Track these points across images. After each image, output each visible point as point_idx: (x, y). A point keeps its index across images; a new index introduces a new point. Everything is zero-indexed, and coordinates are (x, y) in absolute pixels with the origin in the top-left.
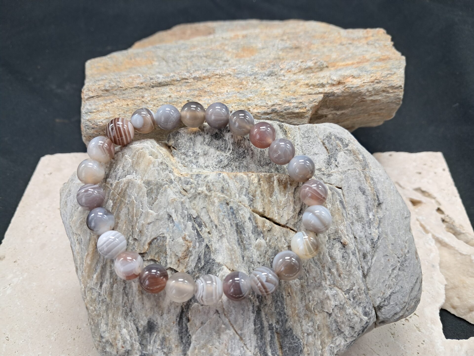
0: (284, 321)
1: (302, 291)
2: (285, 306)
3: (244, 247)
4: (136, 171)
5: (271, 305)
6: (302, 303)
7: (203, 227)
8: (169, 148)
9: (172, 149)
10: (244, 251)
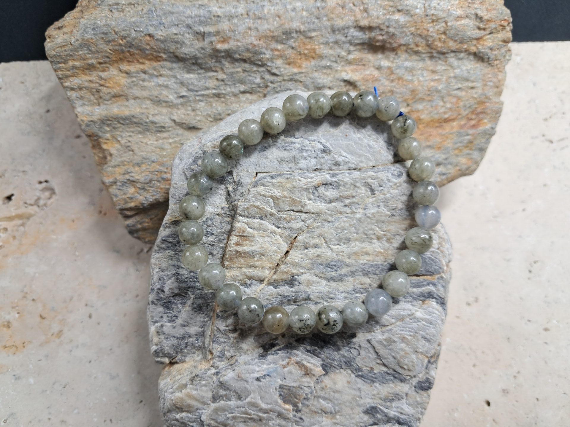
1: (362, 240)
2: (375, 263)
3: (306, 300)
4: (197, 409)
5: (371, 279)
6: (375, 244)
7: (276, 342)
8: (172, 364)
9: (174, 361)
10: (310, 300)
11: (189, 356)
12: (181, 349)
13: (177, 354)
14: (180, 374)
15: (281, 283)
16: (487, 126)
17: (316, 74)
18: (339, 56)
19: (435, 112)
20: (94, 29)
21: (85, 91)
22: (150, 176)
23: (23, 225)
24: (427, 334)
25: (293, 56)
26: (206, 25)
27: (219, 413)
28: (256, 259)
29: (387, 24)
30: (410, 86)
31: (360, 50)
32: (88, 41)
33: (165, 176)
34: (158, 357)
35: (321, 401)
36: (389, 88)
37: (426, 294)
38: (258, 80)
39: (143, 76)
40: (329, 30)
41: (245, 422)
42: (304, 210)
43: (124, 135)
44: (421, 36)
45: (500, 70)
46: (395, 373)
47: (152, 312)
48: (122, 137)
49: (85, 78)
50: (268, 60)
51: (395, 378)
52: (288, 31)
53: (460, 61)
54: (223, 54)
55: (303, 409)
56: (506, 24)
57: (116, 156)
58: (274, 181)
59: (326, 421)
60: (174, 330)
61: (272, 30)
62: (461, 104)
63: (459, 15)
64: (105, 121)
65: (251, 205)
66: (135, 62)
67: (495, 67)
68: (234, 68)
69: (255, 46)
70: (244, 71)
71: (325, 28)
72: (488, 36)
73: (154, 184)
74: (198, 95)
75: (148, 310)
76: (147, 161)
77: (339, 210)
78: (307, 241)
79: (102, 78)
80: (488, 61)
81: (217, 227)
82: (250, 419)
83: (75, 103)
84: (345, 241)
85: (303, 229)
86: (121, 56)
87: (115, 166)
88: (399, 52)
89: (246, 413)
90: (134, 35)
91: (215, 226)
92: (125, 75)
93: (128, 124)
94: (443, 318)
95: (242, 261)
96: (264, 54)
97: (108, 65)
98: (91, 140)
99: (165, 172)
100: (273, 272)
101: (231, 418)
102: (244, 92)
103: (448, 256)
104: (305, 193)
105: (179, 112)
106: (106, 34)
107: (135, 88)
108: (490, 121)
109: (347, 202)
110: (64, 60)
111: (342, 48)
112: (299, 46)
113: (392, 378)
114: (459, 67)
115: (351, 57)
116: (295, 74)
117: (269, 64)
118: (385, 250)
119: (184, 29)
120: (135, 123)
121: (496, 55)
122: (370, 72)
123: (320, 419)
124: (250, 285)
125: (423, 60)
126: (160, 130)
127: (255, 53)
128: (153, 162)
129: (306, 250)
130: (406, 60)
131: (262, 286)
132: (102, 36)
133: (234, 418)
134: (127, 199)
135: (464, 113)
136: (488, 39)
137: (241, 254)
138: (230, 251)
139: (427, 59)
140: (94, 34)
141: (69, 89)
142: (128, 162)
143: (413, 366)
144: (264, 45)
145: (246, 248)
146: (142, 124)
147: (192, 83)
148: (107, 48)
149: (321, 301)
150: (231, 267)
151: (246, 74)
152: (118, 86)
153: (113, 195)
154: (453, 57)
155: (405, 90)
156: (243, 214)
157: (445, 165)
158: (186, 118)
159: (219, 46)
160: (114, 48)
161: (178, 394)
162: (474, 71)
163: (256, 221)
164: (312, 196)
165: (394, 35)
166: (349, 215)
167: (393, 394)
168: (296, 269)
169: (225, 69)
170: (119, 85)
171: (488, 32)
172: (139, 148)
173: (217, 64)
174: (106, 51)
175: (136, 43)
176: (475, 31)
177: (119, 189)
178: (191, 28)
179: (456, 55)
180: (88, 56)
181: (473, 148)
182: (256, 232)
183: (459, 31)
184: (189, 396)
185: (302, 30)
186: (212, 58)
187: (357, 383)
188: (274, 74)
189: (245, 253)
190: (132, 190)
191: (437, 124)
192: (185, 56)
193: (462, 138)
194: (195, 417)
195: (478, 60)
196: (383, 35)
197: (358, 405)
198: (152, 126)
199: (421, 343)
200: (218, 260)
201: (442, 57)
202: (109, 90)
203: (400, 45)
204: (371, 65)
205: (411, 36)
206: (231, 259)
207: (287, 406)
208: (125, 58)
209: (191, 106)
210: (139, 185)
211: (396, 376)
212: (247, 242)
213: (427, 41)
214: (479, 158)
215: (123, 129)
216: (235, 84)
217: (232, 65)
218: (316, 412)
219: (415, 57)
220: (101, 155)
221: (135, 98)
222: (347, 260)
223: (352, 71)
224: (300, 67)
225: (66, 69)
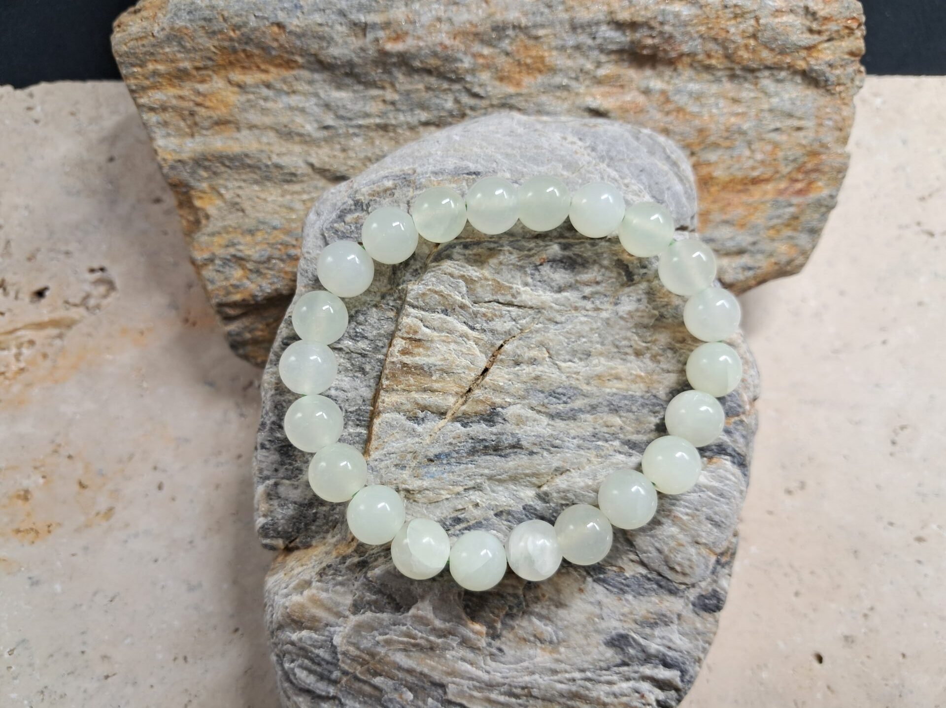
0: (655, 401)
1: (610, 355)
2: (630, 393)
3: (513, 447)
4: (327, 625)
5: (624, 419)
6: (631, 362)
7: (463, 516)
8: (288, 550)
9: (292, 545)
10: (521, 448)
11: (317, 537)
12: (306, 525)
13: (298, 532)
14: (302, 565)
15: (474, 419)
16: (821, 191)
17: (544, 98)
18: (581, 70)
19: (737, 166)
20: (190, 12)
21: (172, 114)
22: (269, 252)
23: (60, 336)
24: (716, 513)
25: (507, 67)
26: (369, 12)
27: (363, 633)
28: (434, 378)
29: (660, 18)
30: (697, 122)
31: (616, 62)
32: (181, 32)
33: (293, 252)
34: (266, 536)
35: (535, 620)
36: (662, 124)
37: (714, 447)
38: (450, 104)
39: (265, 92)
40: (567, 27)
41: (405, 650)
42: (516, 302)
43: (230, 185)
44: (715, 40)
45: (846, 101)
46: (660, 578)
47: (261, 461)
48: (226, 188)
49: (172, 91)
50: (467, 71)
51: (660, 586)
52: (501, 25)
53: (780, 85)
54: (394, 60)
55: (505, 633)
56: (854, 25)
57: (217, 219)
58: (467, 252)
59: (541, 657)
60: (295, 491)
61: (474, 22)
62: (780, 154)
63: (778, 8)
64: (201, 162)
65: (429, 290)
66: (254, 68)
67: (837, 96)
68: (411, 83)
69: (446, 47)
70: (428, 89)
71: (561, 23)
72: (826, 45)
73: (275, 264)
74: (352, 127)
75: (254, 459)
76: (266, 226)
77: (573, 305)
78: (519, 352)
79: (199, 93)
80: (825, 87)
81: (373, 327)
82: (414, 645)
83: (155, 132)
84: (582, 356)
85: (513, 333)
86: (232, 58)
87: (213, 234)
88: (680, 67)
89: (408, 635)
90: (253, 22)
91: (370, 324)
92: (236, 89)
93: (237, 168)
94: (743, 488)
95: (412, 381)
96: (461, 61)
97: (210, 73)
98: (177, 193)
99: (294, 246)
100: (461, 401)
101: (382, 643)
102: (426, 124)
103: (752, 389)
104: (519, 274)
105: (320, 152)
106: (209, 20)
107: (252, 111)
108: (827, 185)
109: (587, 291)
110: (141, 61)
111: (587, 57)
112: (518, 51)
113: (655, 586)
114: (777, 94)
115: (602, 72)
116: (511, 96)
117: (469, 78)
118: (647, 373)
119: (334, 17)
120: (250, 166)
121: (838, 77)
122: (631, 97)
123: (532, 652)
124: (423, 419)
125: (718, 80)
126: (289, 178)
127: (448, 59)
128: (275, 228)
129: (518, 368)
130: (691, 80)
131: (442, 423)
132: (203, 23)
133: (388, 642)
134: (231, 289)
135: (785, 170)
136: (825, 49)
137: (410, 368)
138: (393, 362)
139: (724, 79)
140: (190, 20)
141: (145, 109)
142: (235, 228)
143: (691, 567)
144: (462, 48)
145: (419, 360)
146: (259, 168)
147: (344, 107)
148: (210, 44)
149: (539, 450)
150: (393, 390)
151: (431, 93)
152: (225, 107)
153: (208, 280)
154: (768, 78)
155: (688, 129)
156: (416, 303)
157: (752, 253)
158: (332, 161)
159: (390, 47)
160: (222, 43)
161: (296, 598)
162: (801, 101)
163: (436, 316)
164: (529, 280)
165: (671, 37)
166: (590, 313)
167: (655, 614)
168: (499, 397)
169: (397, 86)
170: (226, 105)
171: (825, 37)
172: (253, 207)
173: (385, 77)
174: (208, 49)
175: (257, 37)
176: (805, 36)
177: (219, 271)
178: (345, 16)
179: (772, 75)
180: (179, 56)
181: (800, 228)
182: (436, 334)
183: (778, 34)
184: (314, 601)
185: (523, 25)
186: (377, 66)
187: (596, 593)
188: (476, 96)
189: (416, 368)
190: (237, 273)
191: (740, 187)
192: (333, 61)
193: (780, 211)
194: (324, 638)
195: (809, 84)
196: (653, 37)
197: (597, 631)
198: (276, 173)
199: (704, 528)
200: (372, 381)
201: (749, 76)
202: (210, 113)
203: (681, 55)
204: (634, 86)
205: (700, 41)
206: (394, 375)
207: (477, 627)
208: (238, 61)
209: (339, 143)
210: (250, 266)
211: (662, 583)
212: (421, 350)
213: (726, 48)
214: (808, 246)
215: (230, 175)
216: (412, 110)
217: (409, 79)
218: (525, 640)
219: (706, 76)
220: (191, 218)
221: (252, 127)
222: (585, 388)
223: (604, 95)
224: (518, 84)
225: (143, 75)
